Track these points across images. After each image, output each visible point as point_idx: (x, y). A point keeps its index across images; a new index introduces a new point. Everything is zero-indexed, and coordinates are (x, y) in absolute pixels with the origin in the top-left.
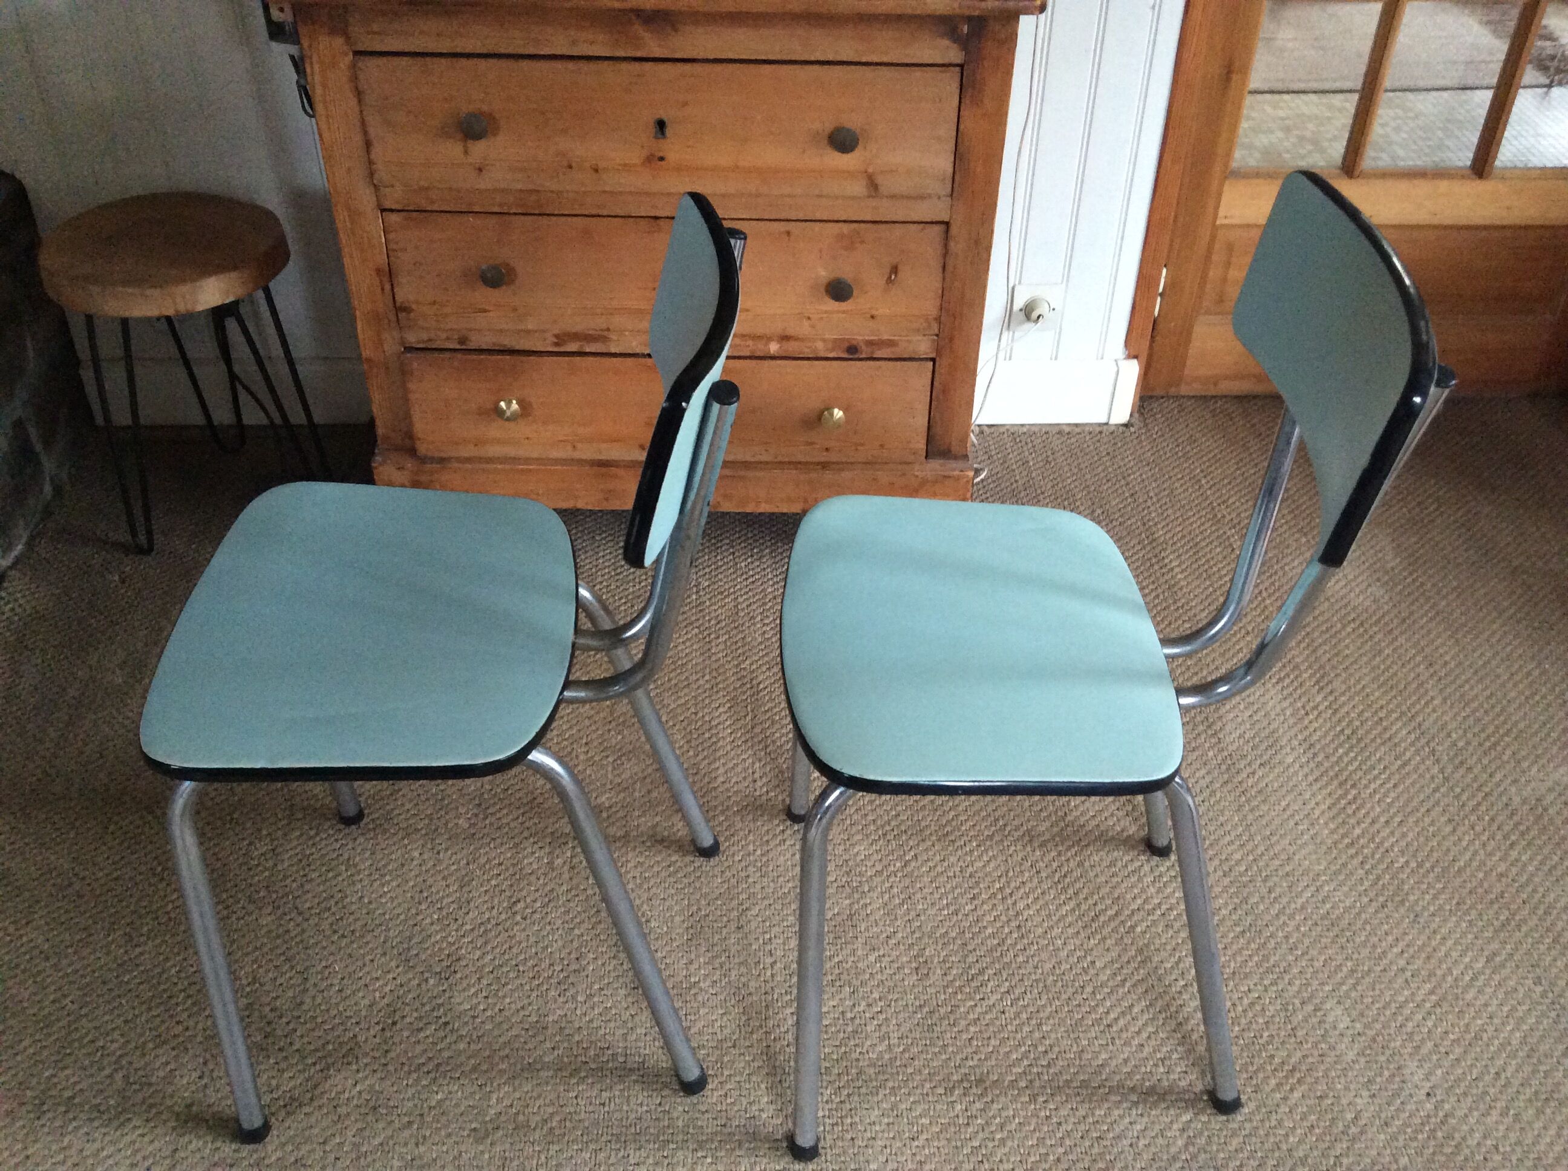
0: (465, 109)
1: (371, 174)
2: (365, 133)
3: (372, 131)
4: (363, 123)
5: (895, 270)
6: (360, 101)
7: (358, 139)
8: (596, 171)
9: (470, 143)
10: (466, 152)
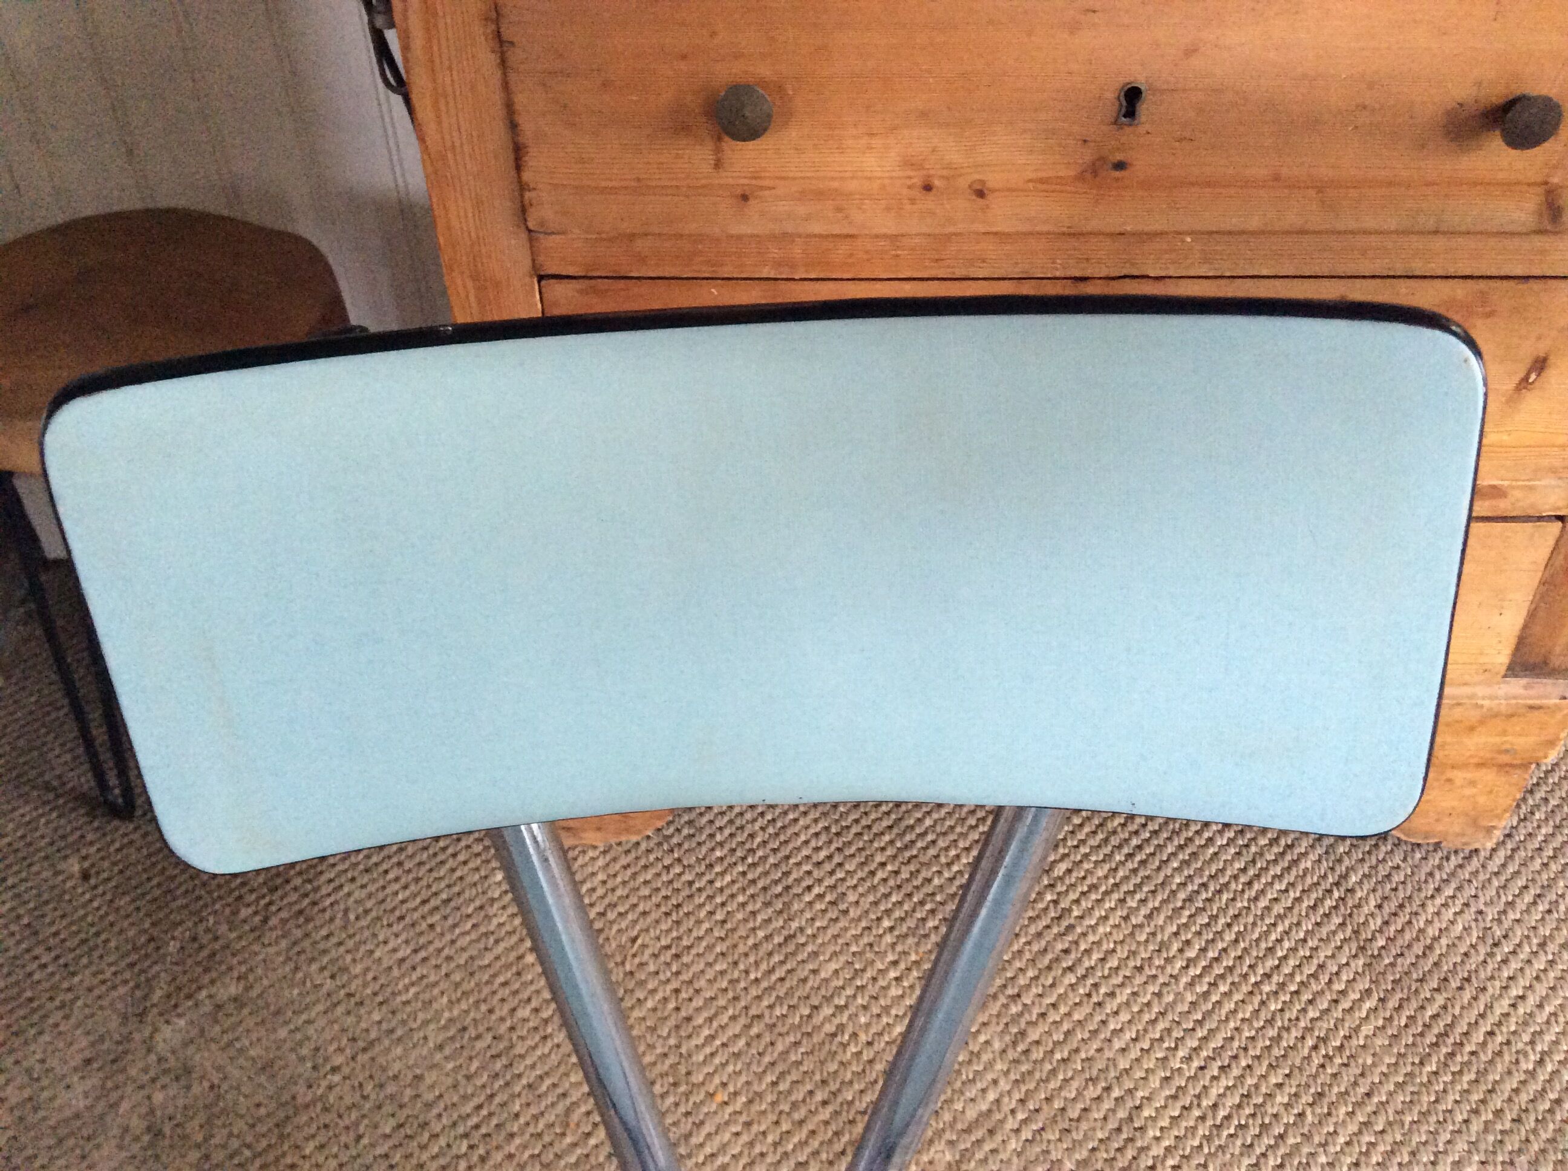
0: (726, 73)
1: (523, 210)
2: (513, 126)
3: (528, 126)
4: (510, 107)
5: (1540, 365)
6: (503, 63)
7: (497, 137)
8: (981, 194)
9: (728, 144)
10: (718, 165)
